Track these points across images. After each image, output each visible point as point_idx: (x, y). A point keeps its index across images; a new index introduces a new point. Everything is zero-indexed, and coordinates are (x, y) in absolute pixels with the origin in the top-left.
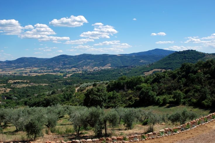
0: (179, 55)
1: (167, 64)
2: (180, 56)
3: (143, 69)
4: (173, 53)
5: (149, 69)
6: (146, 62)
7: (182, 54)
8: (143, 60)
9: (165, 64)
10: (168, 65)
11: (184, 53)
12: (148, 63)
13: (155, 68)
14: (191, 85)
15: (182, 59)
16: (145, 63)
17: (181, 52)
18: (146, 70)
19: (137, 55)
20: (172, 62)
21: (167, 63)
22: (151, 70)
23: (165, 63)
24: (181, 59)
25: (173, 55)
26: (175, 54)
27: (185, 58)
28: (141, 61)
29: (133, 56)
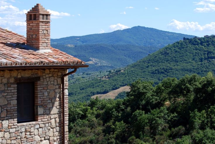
0: (193, 47)
1: (159, 73)
2: (195, 51)
3: (92, 86)
4: (178, 43)
5: (107, 87)
6: (105, 63)
7: (201, 44)
8: (96, 57)
9: (153, 73)
10: (161, 76)
11: (208, 42)
12: (111, 67)
13: (125, 82)
14: (133, 139)
15: (201, 61)
16: (100, 67)
17: (200, 39)
18: (99, 90)
19: (79, 43)
20: (173, 68)
21: (158, 70)
22: (114, 89)
23: (154, 69)
24: (197, 58)
25: (177, 49)
26: (182, 44)
27: (209, 58)
28: (90, 60)
29: (69, 46)
